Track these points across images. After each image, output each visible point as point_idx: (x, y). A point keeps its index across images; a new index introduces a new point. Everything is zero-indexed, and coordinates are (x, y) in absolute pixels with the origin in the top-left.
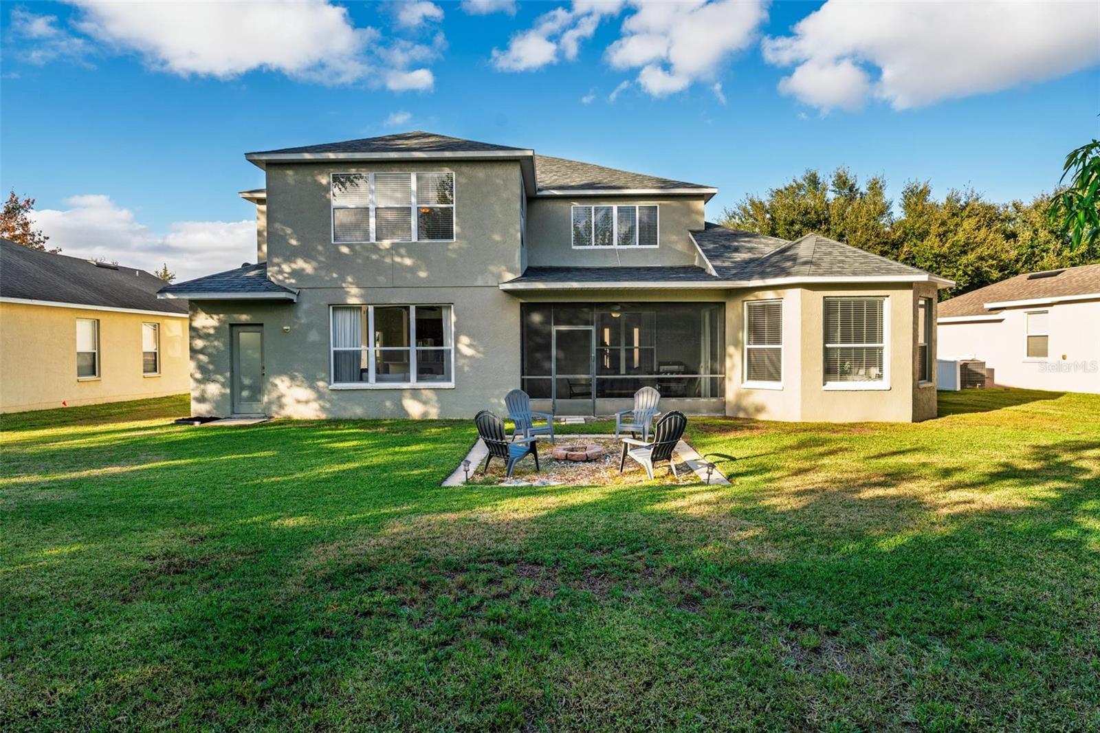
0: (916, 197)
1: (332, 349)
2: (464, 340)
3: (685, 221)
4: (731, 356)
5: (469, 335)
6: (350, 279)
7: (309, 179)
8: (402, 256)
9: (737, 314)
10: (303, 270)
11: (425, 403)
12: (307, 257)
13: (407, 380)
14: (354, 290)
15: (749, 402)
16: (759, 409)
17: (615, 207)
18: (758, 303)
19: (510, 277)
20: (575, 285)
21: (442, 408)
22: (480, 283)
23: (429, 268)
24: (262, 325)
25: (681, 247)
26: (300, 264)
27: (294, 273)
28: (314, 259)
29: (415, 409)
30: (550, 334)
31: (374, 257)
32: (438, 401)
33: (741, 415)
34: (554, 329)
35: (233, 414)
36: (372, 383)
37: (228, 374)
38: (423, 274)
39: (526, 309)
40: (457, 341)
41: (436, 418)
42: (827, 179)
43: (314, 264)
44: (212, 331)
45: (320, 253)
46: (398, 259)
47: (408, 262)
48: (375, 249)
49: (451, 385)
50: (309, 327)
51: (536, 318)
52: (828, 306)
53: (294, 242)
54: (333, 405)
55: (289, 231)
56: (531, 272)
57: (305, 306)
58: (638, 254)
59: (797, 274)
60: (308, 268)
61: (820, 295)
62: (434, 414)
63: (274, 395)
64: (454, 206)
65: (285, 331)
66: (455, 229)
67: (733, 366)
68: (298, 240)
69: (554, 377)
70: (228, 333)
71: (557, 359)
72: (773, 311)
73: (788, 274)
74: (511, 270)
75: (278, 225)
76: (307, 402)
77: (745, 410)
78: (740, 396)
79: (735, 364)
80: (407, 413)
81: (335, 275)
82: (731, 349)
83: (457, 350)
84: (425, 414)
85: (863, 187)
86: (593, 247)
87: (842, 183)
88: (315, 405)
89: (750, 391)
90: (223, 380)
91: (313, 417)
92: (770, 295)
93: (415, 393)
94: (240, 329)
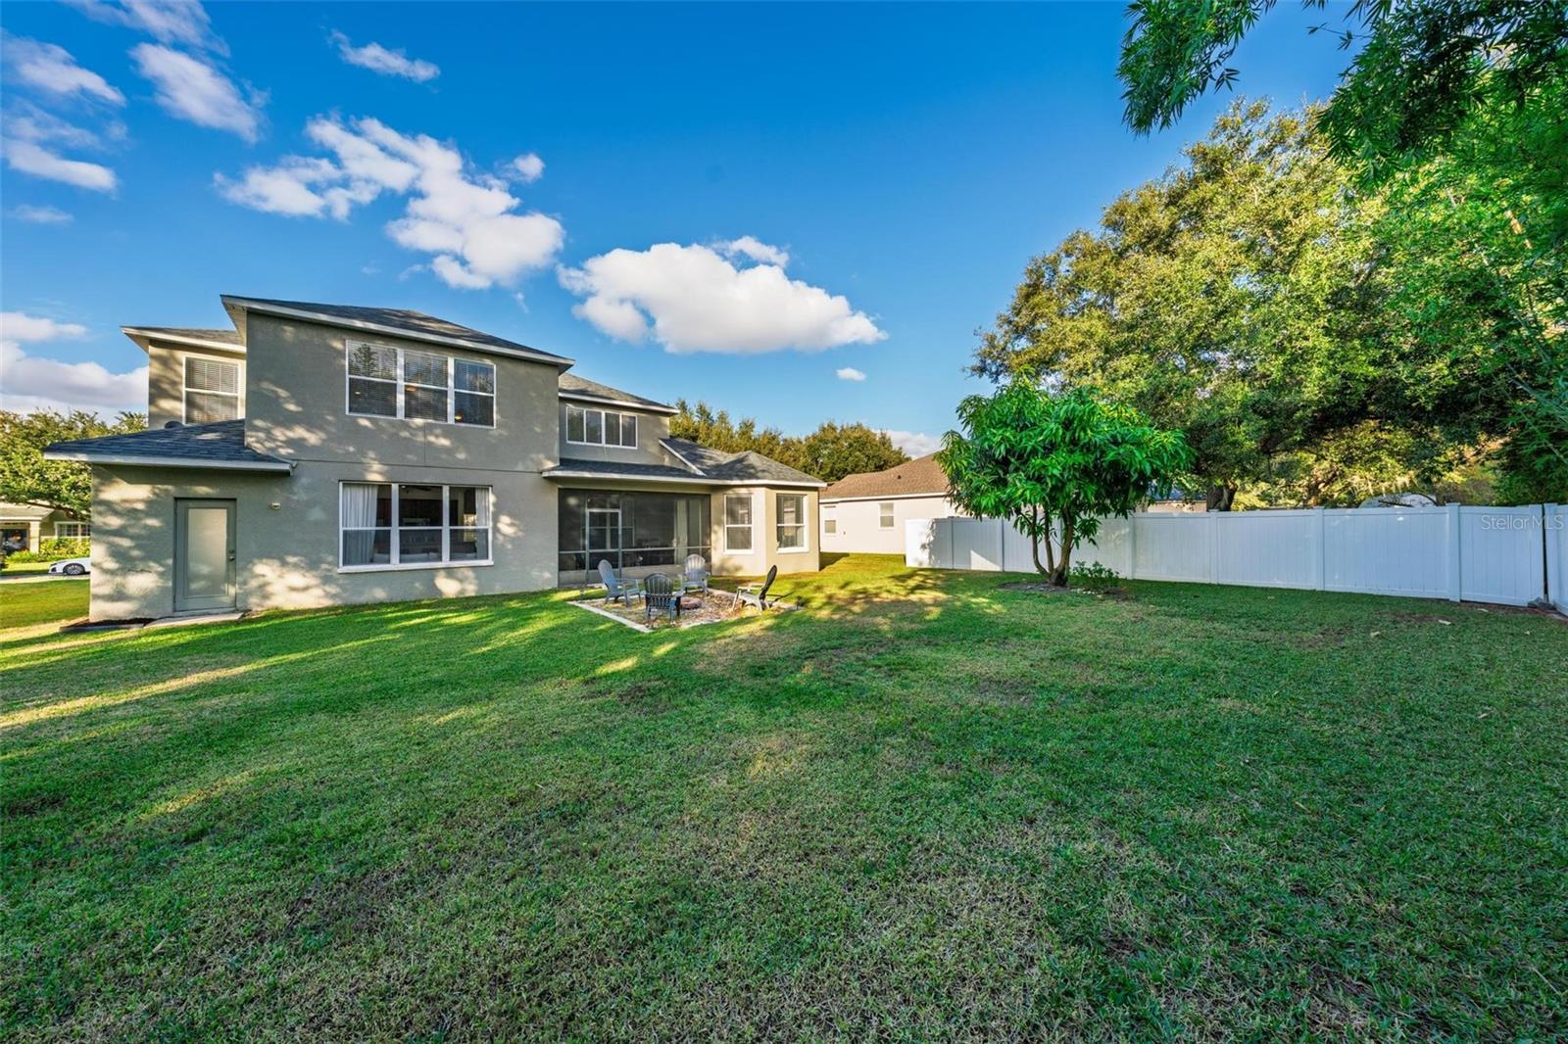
0: (747, 427)
1: (341, 529)
2: (505, 520)
3: (658, 431)
4: (716, 532)
5: (510, 515)
6: (372, 454)
7: (316, 340)
8: (437, 436)
9: (719, 501)
10: (303, 440)
11: (461, 581)
12: (311, 426)
13: (440, 559)
14: (376, 466)
15: (730, 564)
16: (738, 569)
17: (603, 413)
18: (734, 496)
19: (550, 465)
20: (587, 475)
21: (480, 585)
22: (520, 468)
23: (468, 451)
24: (235, 500)
25: (654, 449)
26: (299, 432)
27: (289, 443)
28: (321, 428)
29: (449, 587)
30: (584, 515)
31: (405, 434)
32: (477, 578)
33: (724, 574)
34: (588, 511)
35: (176, 612)
36: (395, 563)
37: (170, 562)
38: (461, 456)
39: (563, 495)
40: (496, 520)
41: (473, 594)
42: (693, 407)
43: (323, 435)
44: (140, 506)
45: (329, 423)
46: (432, 439)
47: (444, 442)
48: (406, 426)
49: (489, 562)
50: (310, 504)
51: (572, 501)
52: (778, 496)
53: (292, 407)
54: (344, 590)
55: (283, 393)
56: (565, 463)
57: (304, 481)
58: (620, 452)
59: (763, 478)
60: (313, 439)
61: (775, 492)
62: (471, 590)
63: (254, 583)
64: (494, 395)
65: (273, 508)
66: (495, 416)
67: (717, 540)
68: (297, 404)
69: (588, 551)
70: (171, 510)
71: (590, 536)
72: (745, 502)
73: (758, 478)
74: (550, 458)
75: (265, 385)
76: (306, 589)
77: (728, 570)
78: (724, 561)
79: (719, 538)
80: (440, 593)
81: (351, 449)
82: (715, 527)
83: (496, 530)
84: (463, 591)
85: (715, 416)
86: (585, 443)
87: (702, 411)
88: (318, 592)
89: (731, 557)
90: (161, 569)
91: (314, 606)
92: (743, 491)
93: (450, 572)
94: (190, 504)
